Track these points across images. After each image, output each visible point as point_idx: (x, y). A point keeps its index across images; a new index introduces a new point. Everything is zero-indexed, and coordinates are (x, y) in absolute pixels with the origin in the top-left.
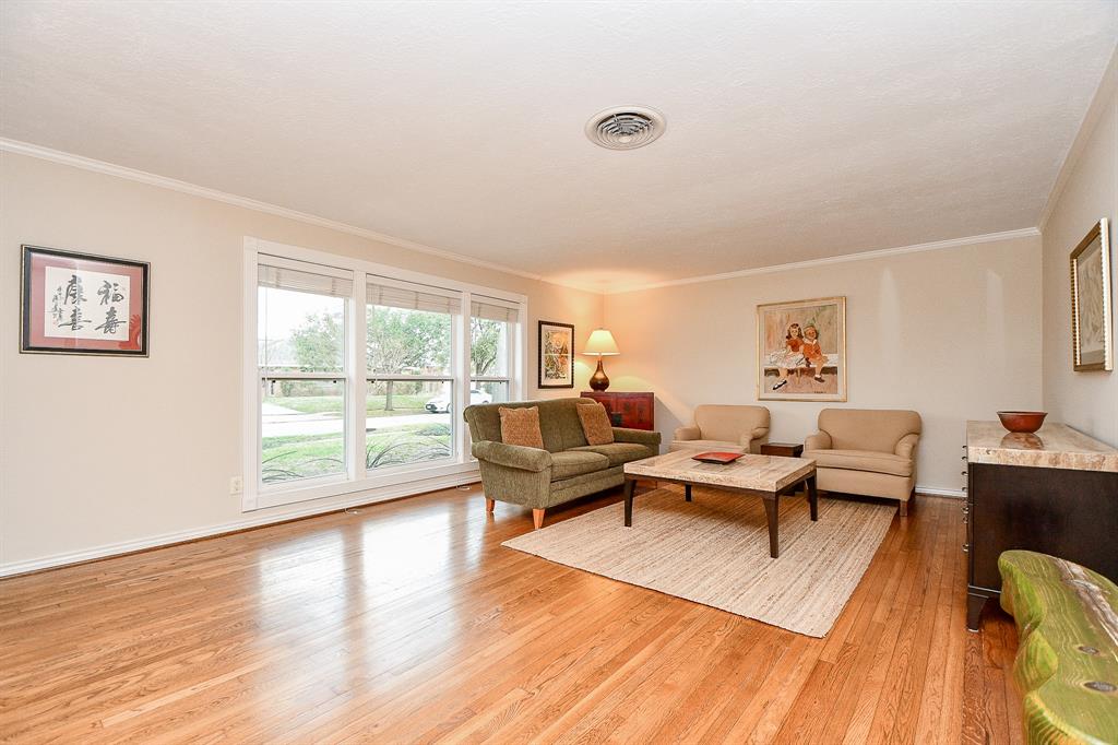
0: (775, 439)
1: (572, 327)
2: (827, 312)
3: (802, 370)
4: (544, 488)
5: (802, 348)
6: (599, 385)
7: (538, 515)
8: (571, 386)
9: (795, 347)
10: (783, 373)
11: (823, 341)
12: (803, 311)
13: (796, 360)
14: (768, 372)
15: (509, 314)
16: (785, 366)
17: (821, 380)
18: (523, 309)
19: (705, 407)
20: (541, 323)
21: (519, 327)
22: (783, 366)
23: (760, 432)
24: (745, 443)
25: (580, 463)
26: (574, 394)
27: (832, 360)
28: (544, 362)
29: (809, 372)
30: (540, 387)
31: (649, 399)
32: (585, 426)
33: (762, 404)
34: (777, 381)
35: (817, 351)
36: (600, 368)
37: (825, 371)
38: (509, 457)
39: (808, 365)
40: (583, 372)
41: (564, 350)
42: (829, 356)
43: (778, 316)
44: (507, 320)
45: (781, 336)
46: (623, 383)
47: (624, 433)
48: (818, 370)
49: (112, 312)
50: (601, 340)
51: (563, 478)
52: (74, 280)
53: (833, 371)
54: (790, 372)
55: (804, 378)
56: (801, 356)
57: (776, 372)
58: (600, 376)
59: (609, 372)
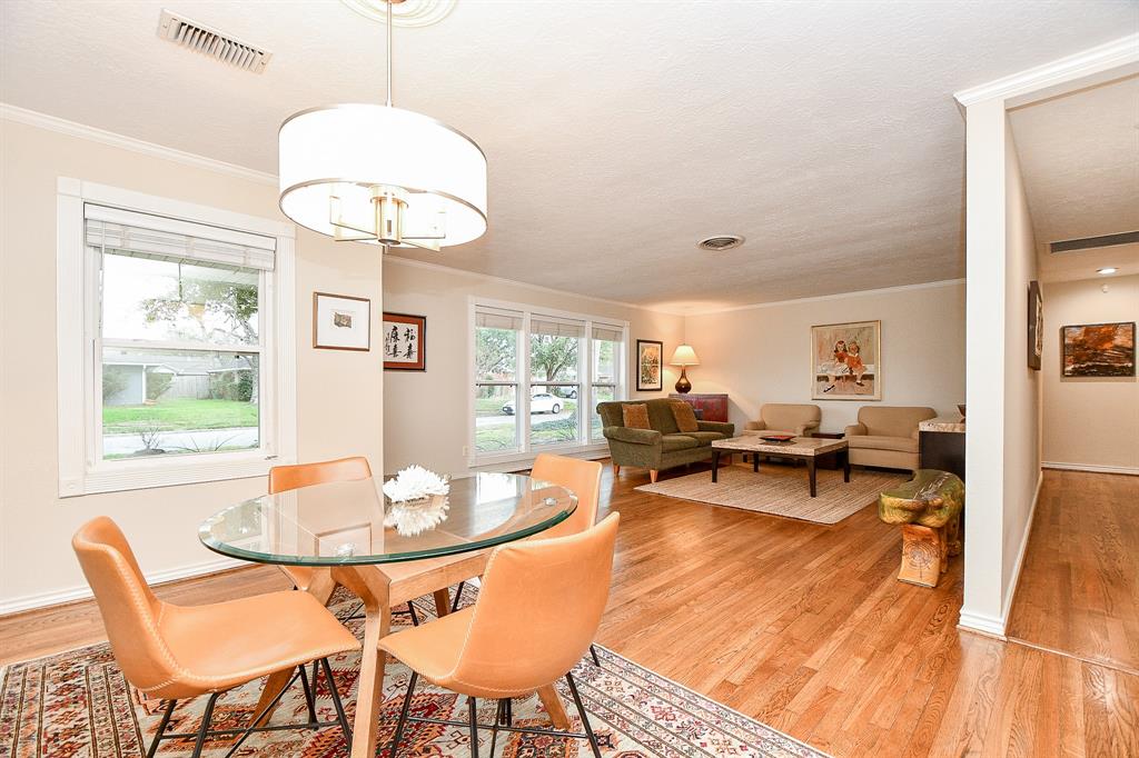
0: (823, 429)
1: (661, 343)
2: (866, 332)
3: (847, 377)
4: (657, 457)
5: (846, 360)
6: (683, 388)
7: (653, 474)
8: (660, 390)
9: (841, 359)
10: (832, 379)
11: (863, 354)
12: (847, 331)
13: (841, 369)
14: (819, 379)
15: (615, 336)
16: (834, 374)
17: (861, 385)
18: (626, 332)
19: (767, 405)
20: (639, 341)
21: (623, 344)
22: (832, 374)
23: (813, 424)
24: (800, 431)
25: (679, 442)
26: (663, 395)
27: (870, 369)
28: (642, 372)
29: (852, 378)
30: (638, 390)
31: (724, 399)
32: (677, 418)
33: (815, 403)
34: (827, 385)
35: (859, 362)
36: (683, 376)
37: (865, 377)
38: (633, 437)
39: (851, 373)
40: (670, 378)
41: (655, 361)
42: (868, 366)
43: (828, 334)
44: (615, 340)
45: (830, 350)
46: (702, 386)
47: (706, 425)
48: (859, 377)
49: (410, 347)
50: (684, 353)
51: (669, 451)
52: (395, 328)
53: (870, 377)
54: (838, 378)
55: (849, 383)
56: (846, 366)
57: (826, 378)
58: (683, 381)
59: (691, 378)
